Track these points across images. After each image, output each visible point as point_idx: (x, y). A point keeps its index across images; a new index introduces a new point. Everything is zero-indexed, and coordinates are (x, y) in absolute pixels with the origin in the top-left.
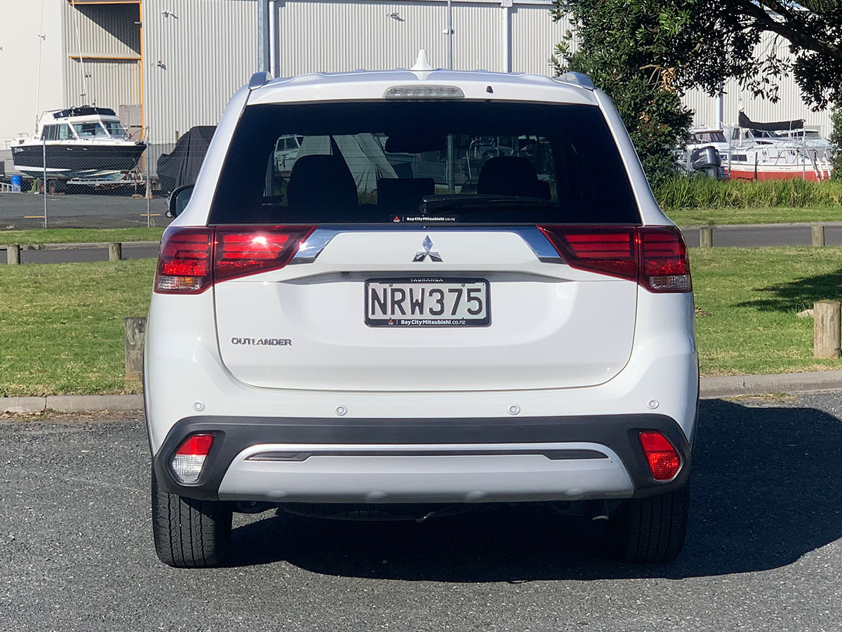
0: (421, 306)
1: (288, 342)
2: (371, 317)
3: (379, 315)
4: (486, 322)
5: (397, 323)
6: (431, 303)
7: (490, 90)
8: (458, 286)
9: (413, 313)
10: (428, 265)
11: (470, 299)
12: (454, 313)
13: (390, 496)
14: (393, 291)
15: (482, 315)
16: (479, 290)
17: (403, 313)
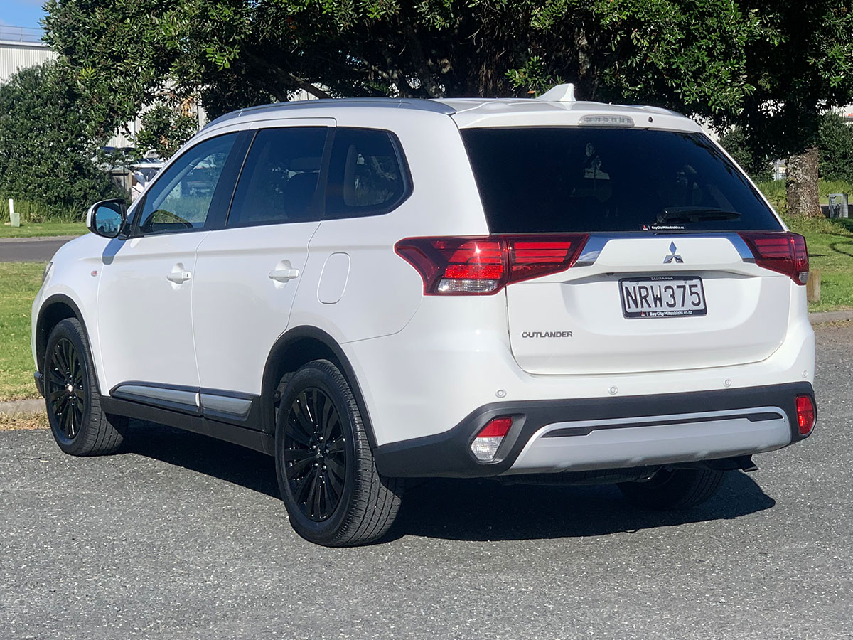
0: (660, 300)
1: (569, 334)
2: (628, 310)
3: (633, 309)
4: (704, 312)
5: (647, 315)
6: (666, 297)
7: (651, 120)
8: (682, 283)
9: (656, 306)
10: (674, 266)
11: (692, 293)
12: (683, 306)
13: (647, 460)
14: (640, 288)
15: (701, 307)
16: (696, 286)
17: (650, 307)
